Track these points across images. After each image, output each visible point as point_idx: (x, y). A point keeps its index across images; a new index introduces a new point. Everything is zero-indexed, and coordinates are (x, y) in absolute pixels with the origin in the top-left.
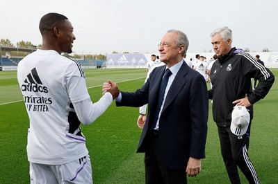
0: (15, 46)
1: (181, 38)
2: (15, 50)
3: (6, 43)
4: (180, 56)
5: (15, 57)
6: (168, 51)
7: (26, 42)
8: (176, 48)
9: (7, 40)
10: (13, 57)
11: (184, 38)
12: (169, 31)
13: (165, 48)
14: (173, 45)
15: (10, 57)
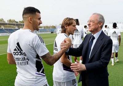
0: (7, 22)
1: (101, 18)
2: (6, 24)
3: (1, 21)
4: (100, 28)
5: (6, 28)
6: (93, 25)
7: (12, 20)
8: (97, 24)
9: (2, 19)
10: (5, 28)
11: (102, 18)
12: (94, 14)
13: (91, 24)
14: (96, 22)
15: (4, 28)
